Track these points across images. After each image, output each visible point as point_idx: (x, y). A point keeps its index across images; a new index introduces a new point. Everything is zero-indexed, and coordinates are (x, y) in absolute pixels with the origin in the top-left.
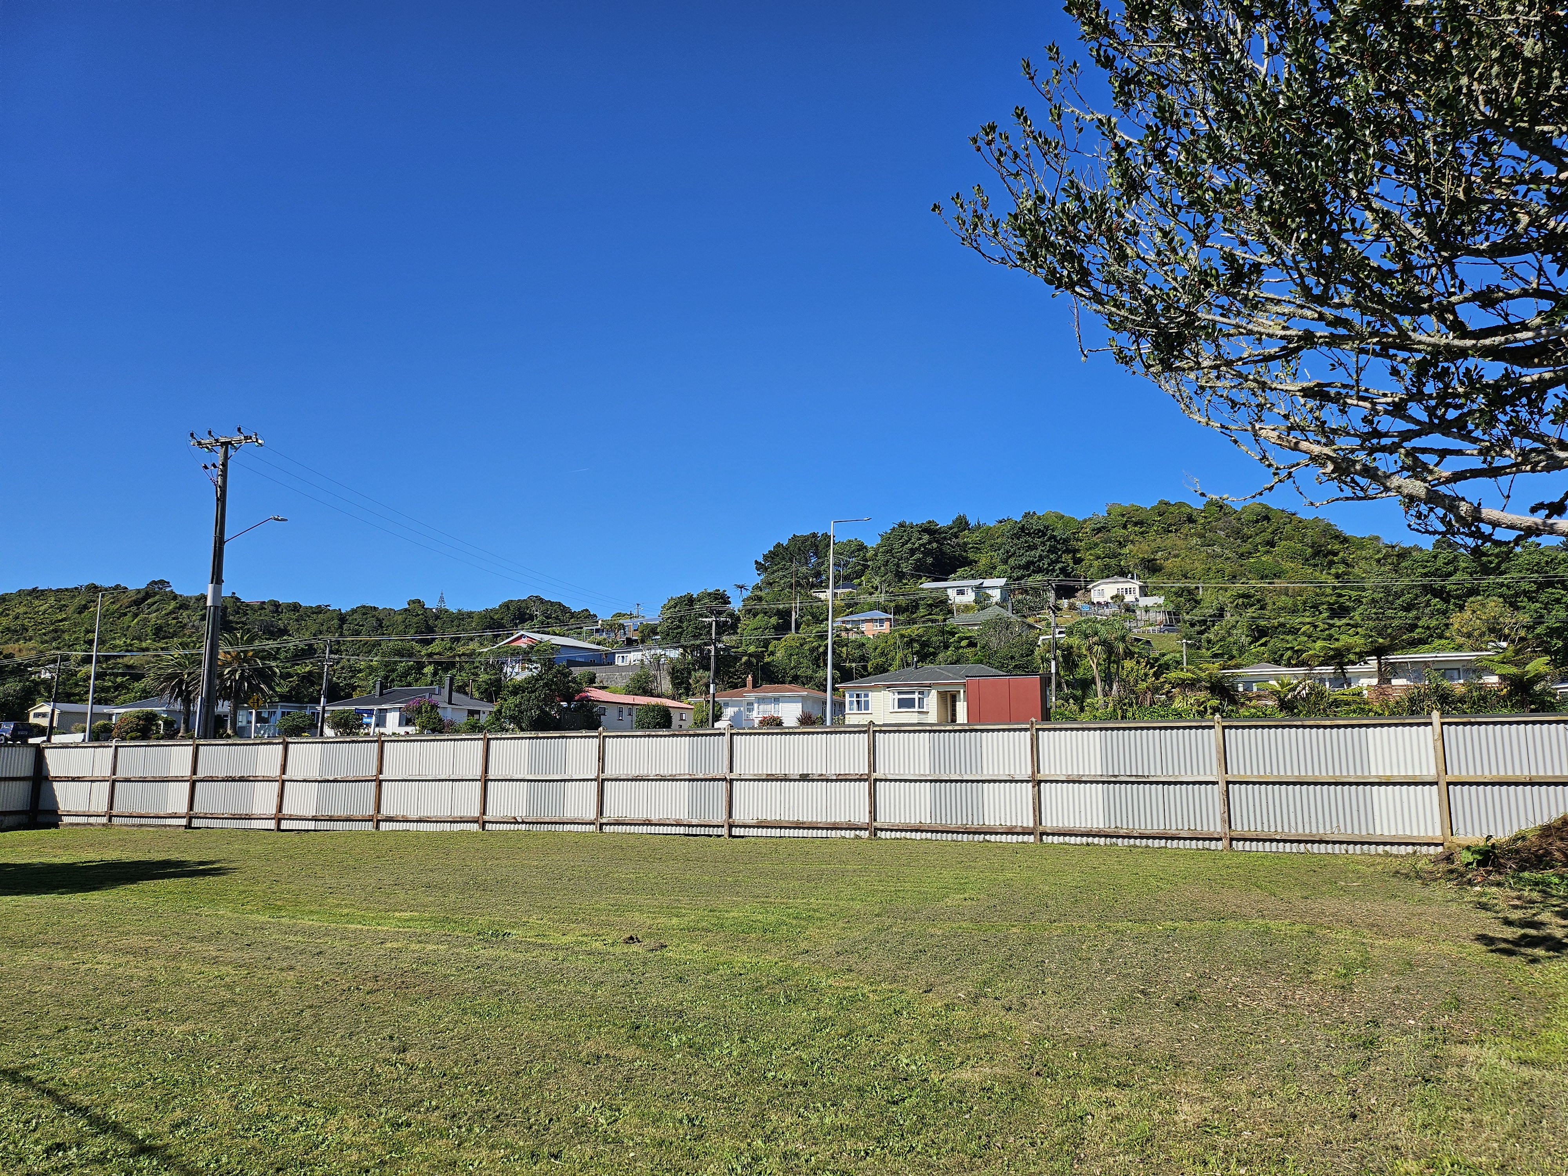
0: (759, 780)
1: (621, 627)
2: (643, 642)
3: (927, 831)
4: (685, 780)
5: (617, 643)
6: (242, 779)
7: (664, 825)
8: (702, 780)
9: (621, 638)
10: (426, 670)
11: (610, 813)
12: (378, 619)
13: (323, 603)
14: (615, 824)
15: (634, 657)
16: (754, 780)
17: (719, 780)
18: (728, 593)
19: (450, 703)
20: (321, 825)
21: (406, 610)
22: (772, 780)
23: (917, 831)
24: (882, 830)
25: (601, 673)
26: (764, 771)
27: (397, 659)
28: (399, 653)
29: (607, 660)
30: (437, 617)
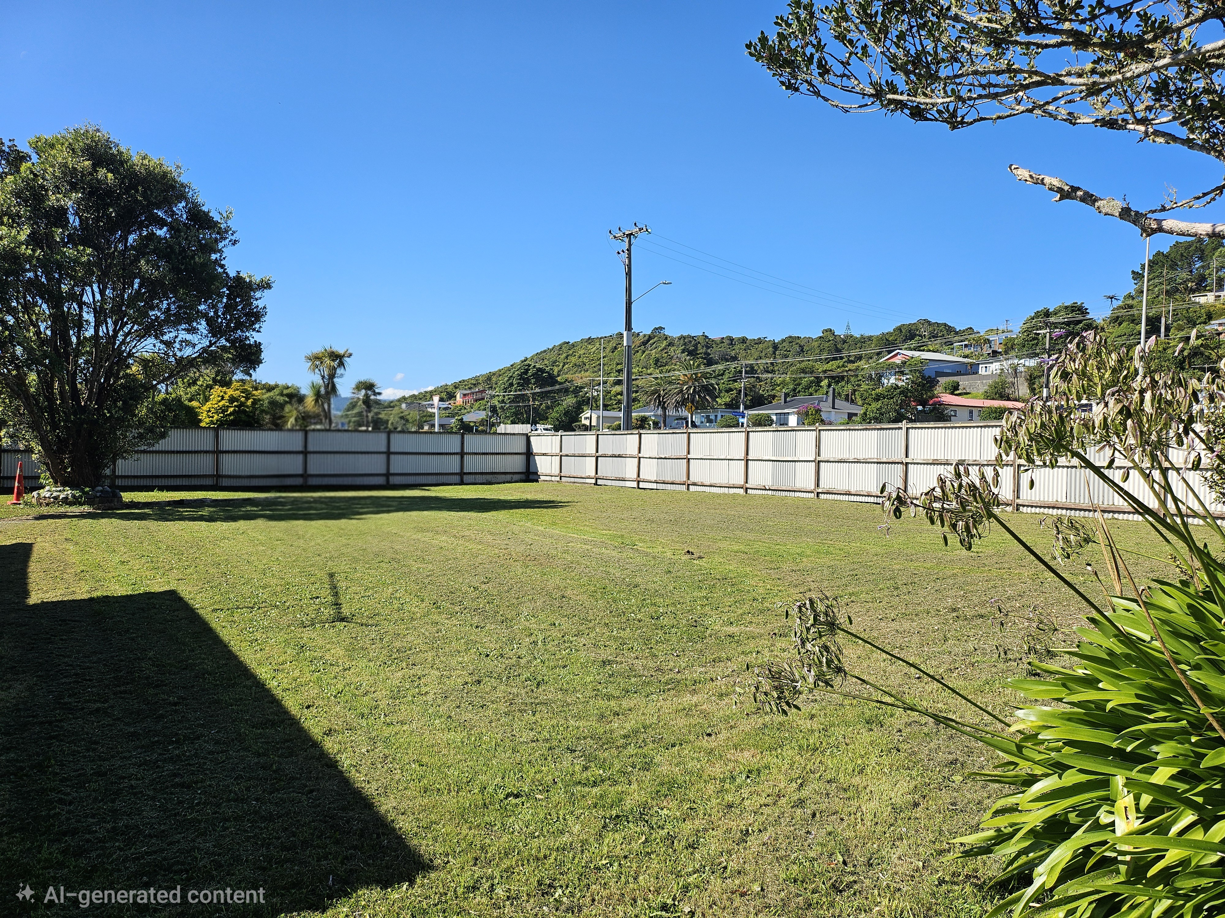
0: (927, 464)
1: (988, 341)
2: (1006, 352)
3: (1062, 508)
4: (874, 463)
5: (982, 355)
6: (619, 456)
7: (860, 495)
8: (886, 463)
9: (987, 350)
10: (822, 384)
11: (825, 485)
12: (800, 346)
13: (762, 336)
14: (827, 493)
15: (995, 367)
16: (924, 464)
17: (898, 463)
18: (1086, 306)
19: (833, 408)
20: (660, 486)
21: (821, 337)
22: (938, 464)
23: (1053, 508)
24: (1024, 506)
25: (964, 382)
26: (931, 457)
27: (802, 375)
28: (803, 371)
29: (972, 370)
30: (844, 342)
